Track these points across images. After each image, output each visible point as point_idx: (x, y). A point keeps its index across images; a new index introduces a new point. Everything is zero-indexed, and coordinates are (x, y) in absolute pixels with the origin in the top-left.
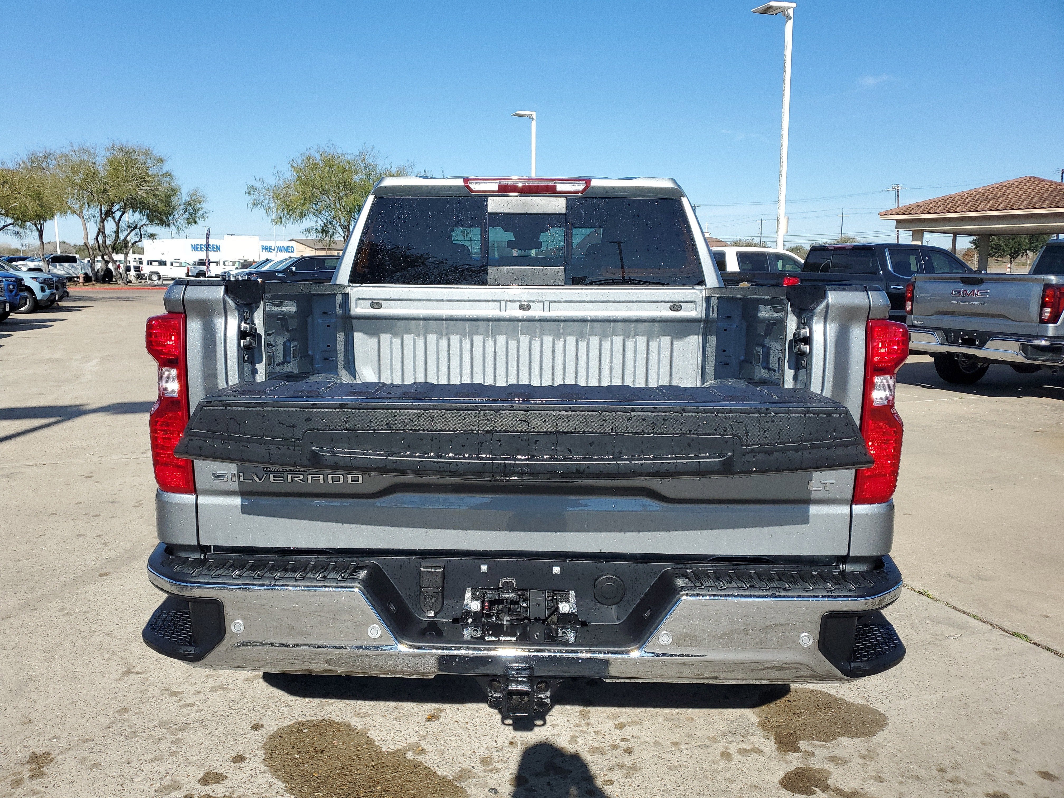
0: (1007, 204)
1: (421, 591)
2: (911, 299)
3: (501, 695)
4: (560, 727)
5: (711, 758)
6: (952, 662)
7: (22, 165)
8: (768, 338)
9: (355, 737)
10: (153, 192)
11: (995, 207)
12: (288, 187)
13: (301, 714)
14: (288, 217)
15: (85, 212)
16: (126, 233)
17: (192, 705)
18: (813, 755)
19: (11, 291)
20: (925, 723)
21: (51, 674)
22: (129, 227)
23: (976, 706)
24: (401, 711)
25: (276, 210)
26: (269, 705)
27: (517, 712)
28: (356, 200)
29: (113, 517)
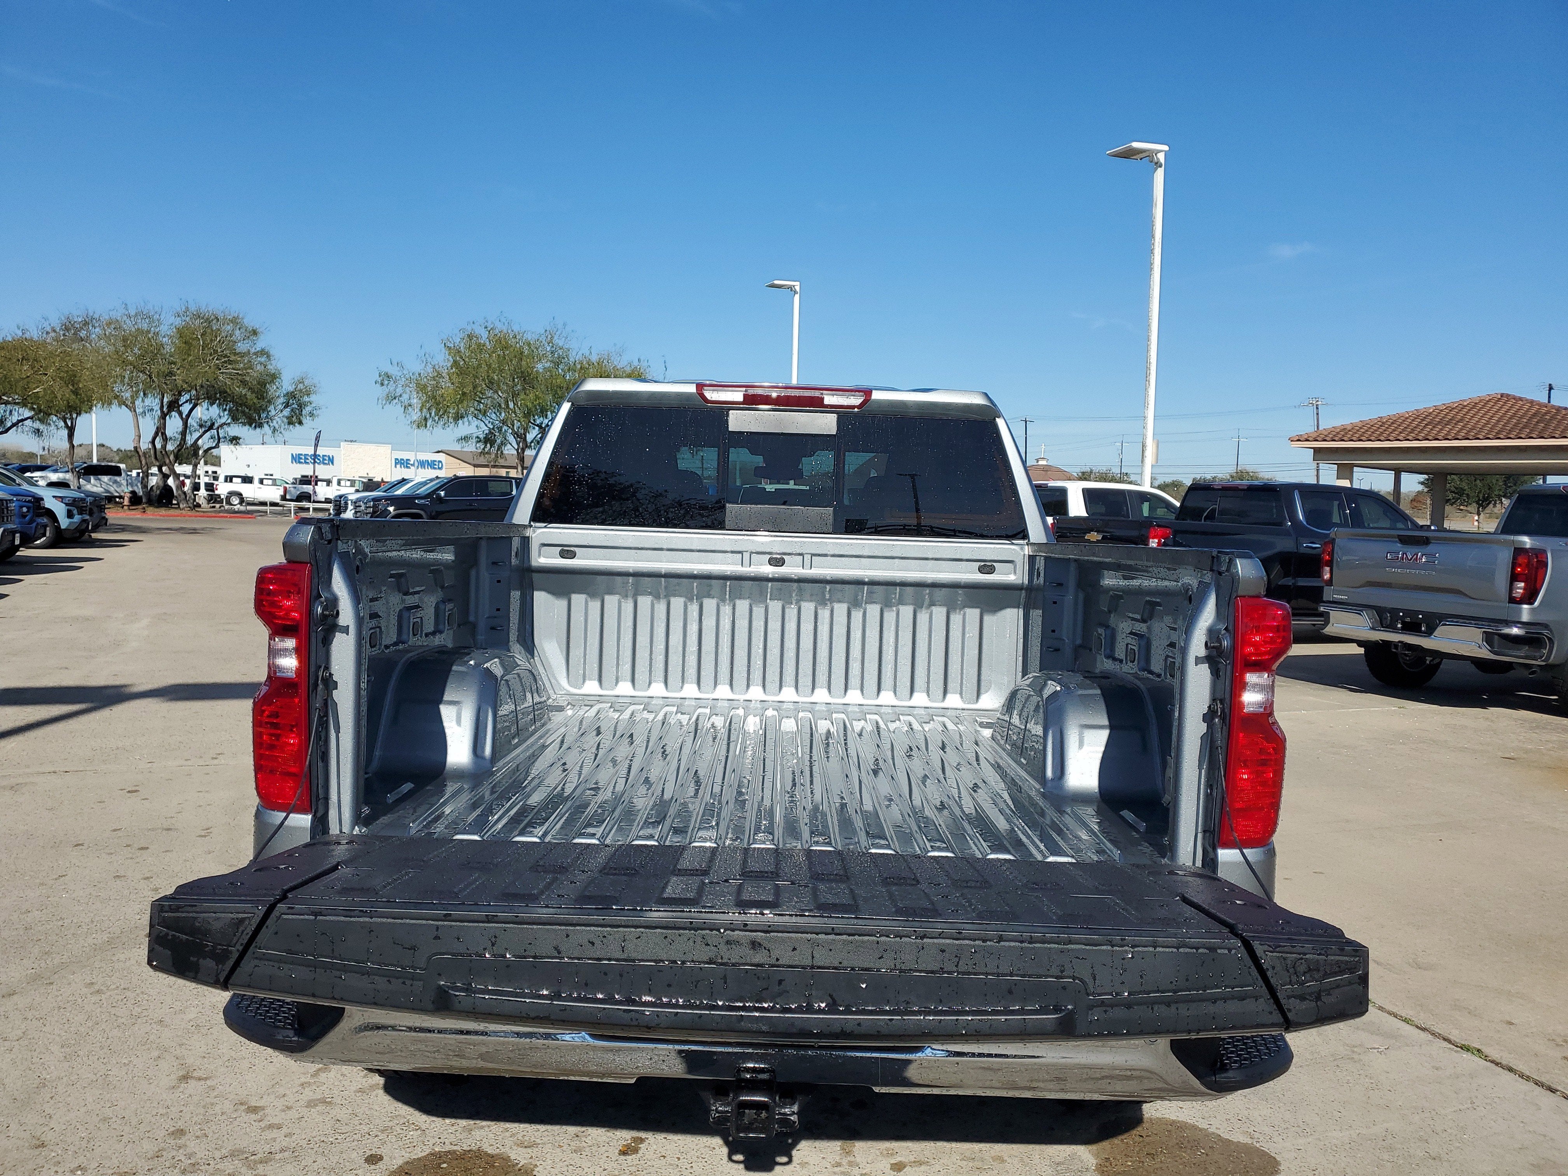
0: (1469, 432)
2: (1330, 563)
3: (728, 1109)
4: (812, 1167)
6: (1374, 1085)
7: (53, 334)
8: (1112, 615)
9: (516, 1175)
10: (240, 378)
11: (1453, 435)
12: (440, 375)
13: (439, 1141)
14: (437, 418)
15: (138, 403)
16: (196, 435)
17: (279, 1127)
19: (24, 516)
20: (1332, 1171)
21: (74, 1078)
22: (201, 426)
23: (1405, 1148)
24: (584, 1139)
25: (419, 408)
26: (391, 1128)
27: (749, 1133)
28: (537, 397)
29: (168, 851)
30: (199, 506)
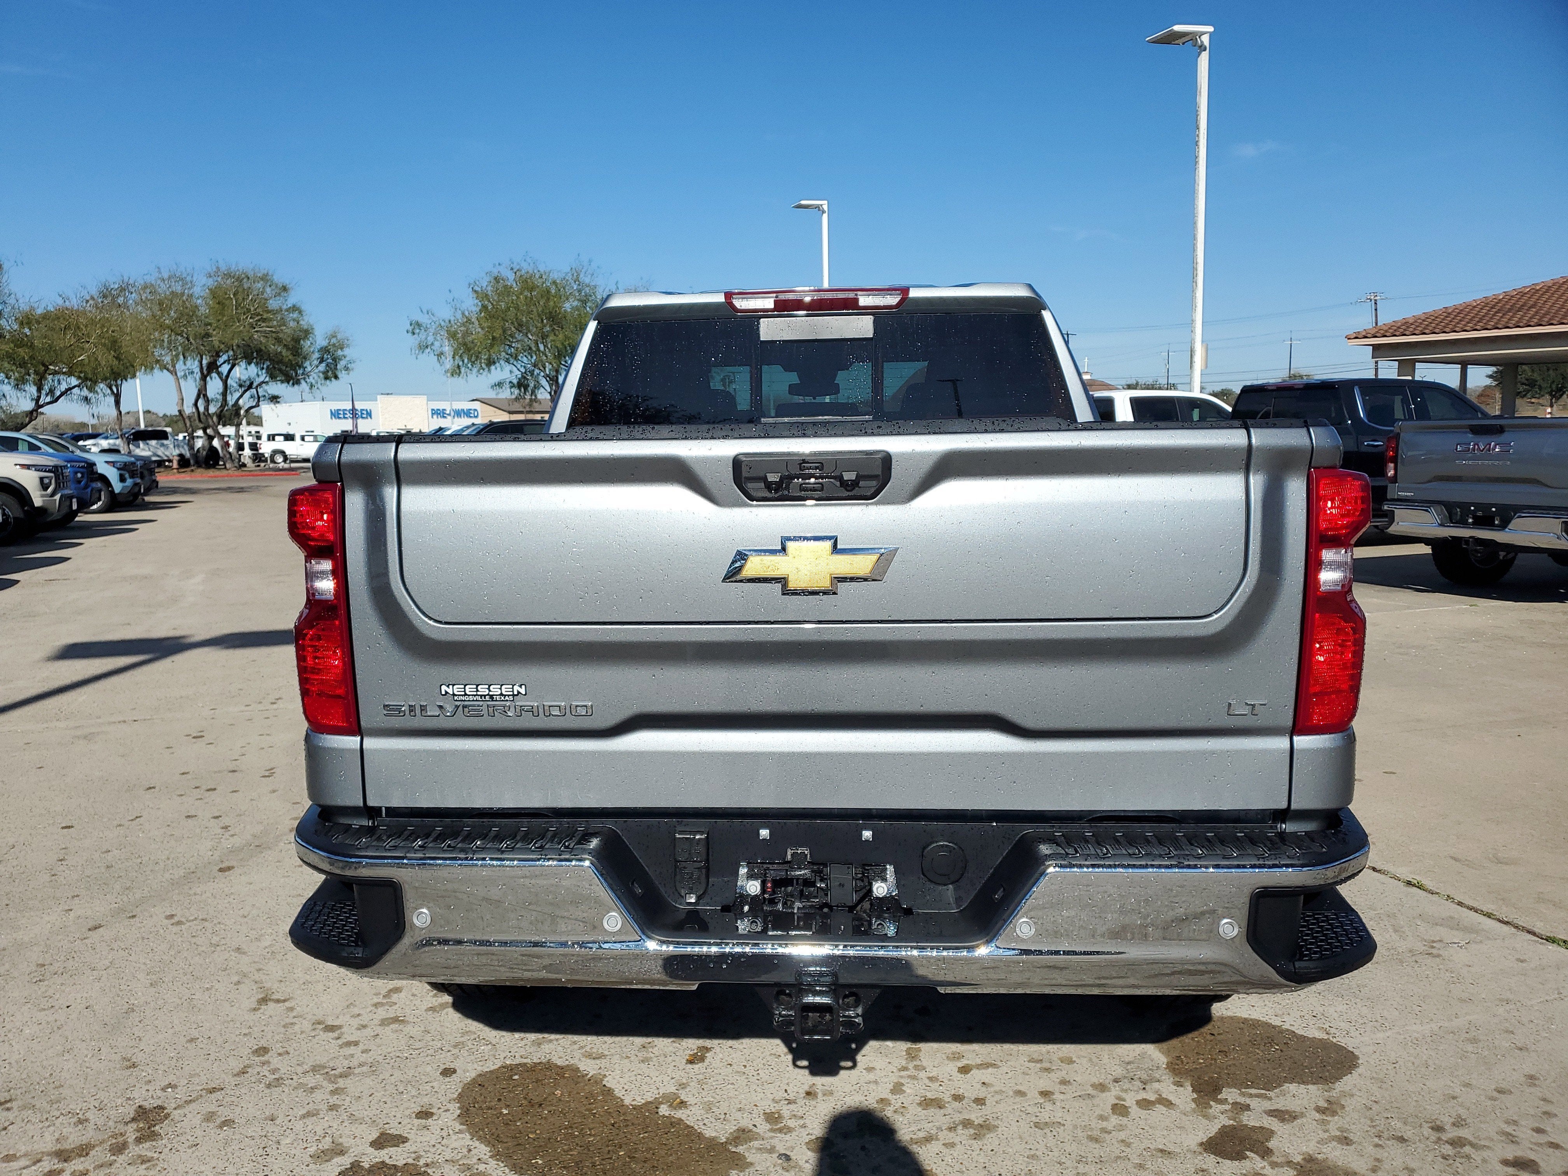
0: (1542, 317)
1: (676, 867)
2: (1394, 460)
3: (792, 1012)
4: (878, 1072)
5: (1098, 1112)
6: (1455, 979)
7: (91, 302)
9: (586, 1085)
10: (274, 335)
11: (1525, 322)
12: (469, 321)
13: (510, 1054)
14: (470, 365)
15: (180, 366)
16: (237, 395)
17: (356, 1043)
18: (1247, 1107)
19: (79, 482)
20: (1413, 1063)
21: (160, 1002)
22: (241, 386)
23: (1490, 1039)
24: (650, 1050)
25: (451, 356)
26: (463, 1044)
27: (815, 1035)
28: (567, 338)
29: (235, 791)
30: (244, 465)
